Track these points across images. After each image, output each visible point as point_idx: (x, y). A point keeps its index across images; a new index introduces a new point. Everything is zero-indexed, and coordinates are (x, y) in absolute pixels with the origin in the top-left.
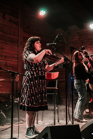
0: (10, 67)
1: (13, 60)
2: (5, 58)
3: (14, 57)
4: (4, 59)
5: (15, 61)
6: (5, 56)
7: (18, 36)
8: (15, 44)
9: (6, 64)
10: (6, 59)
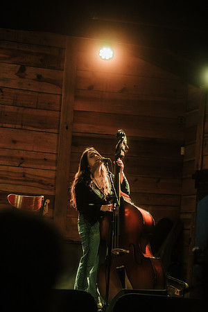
0: (33, 181)
1: (42, 167)
2: (21, 163)
3: (45, 159)
4: (17, 164)
5: (48, 167)
6: (22, 159)
7: (60, 111)
8: (51, 131)
9: (24, 176)
10: (23, 165)
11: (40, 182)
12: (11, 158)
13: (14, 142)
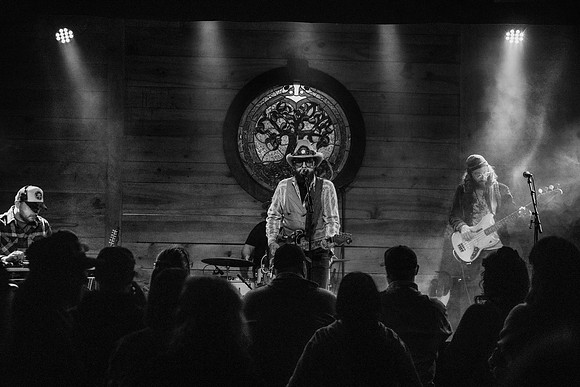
0: (431, 205)
2: (414, 184)
4: (409, 185)
6: (416, 178)
9: (419, 200)
10: (416, 186)
13: (404, 158)
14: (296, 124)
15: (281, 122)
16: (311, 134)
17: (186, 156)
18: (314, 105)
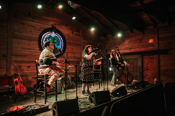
1: (78, 55)
8: (79, 46)
9: (75, 57)
10: (74, 54)
11: (78, 58)
12: (72, 53)
13: (72, 49)
14: (53, 40)
15: (50, 39)
16: (56, 43)
17: (29, 45)
18: (57, 36)
